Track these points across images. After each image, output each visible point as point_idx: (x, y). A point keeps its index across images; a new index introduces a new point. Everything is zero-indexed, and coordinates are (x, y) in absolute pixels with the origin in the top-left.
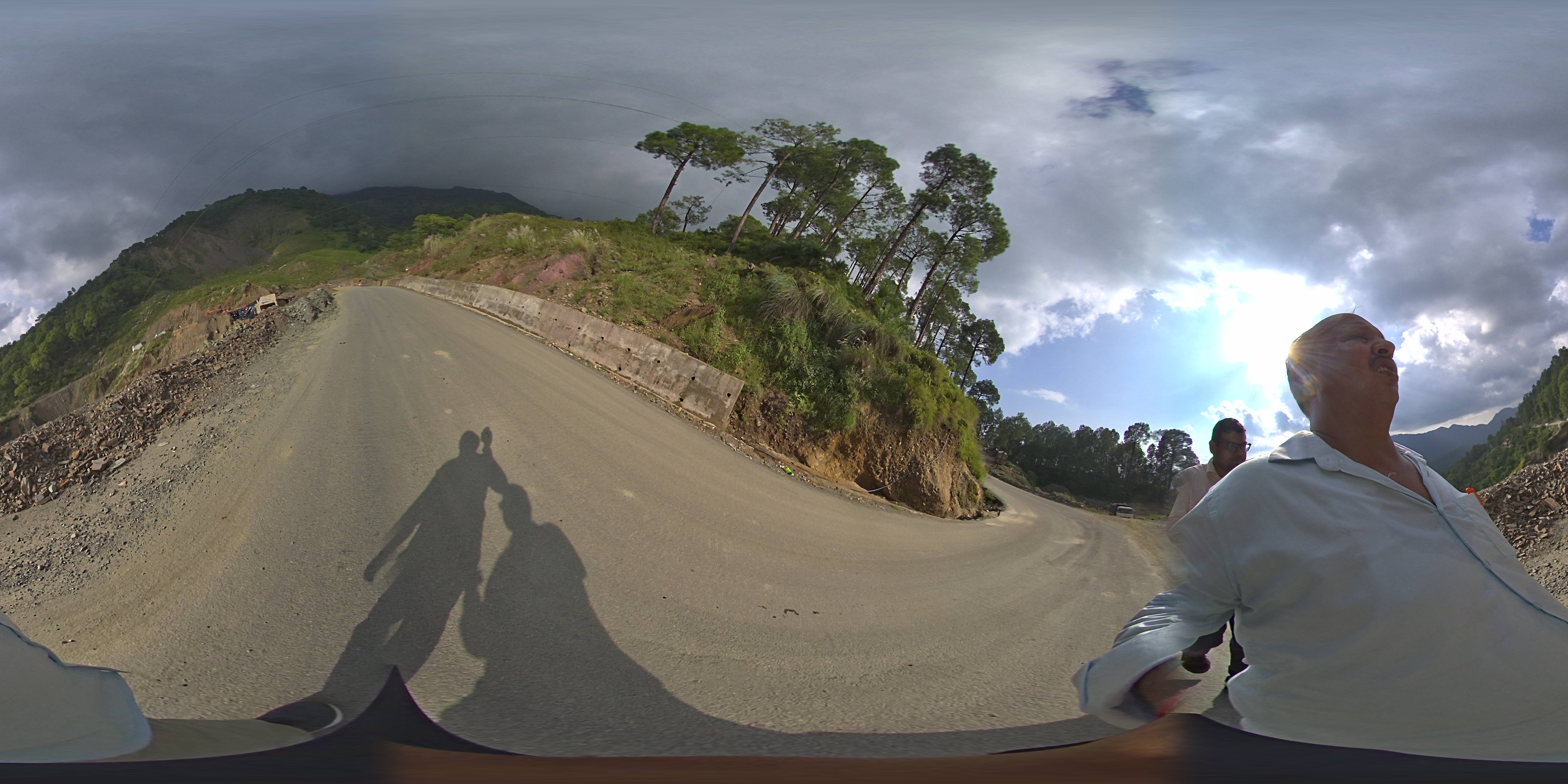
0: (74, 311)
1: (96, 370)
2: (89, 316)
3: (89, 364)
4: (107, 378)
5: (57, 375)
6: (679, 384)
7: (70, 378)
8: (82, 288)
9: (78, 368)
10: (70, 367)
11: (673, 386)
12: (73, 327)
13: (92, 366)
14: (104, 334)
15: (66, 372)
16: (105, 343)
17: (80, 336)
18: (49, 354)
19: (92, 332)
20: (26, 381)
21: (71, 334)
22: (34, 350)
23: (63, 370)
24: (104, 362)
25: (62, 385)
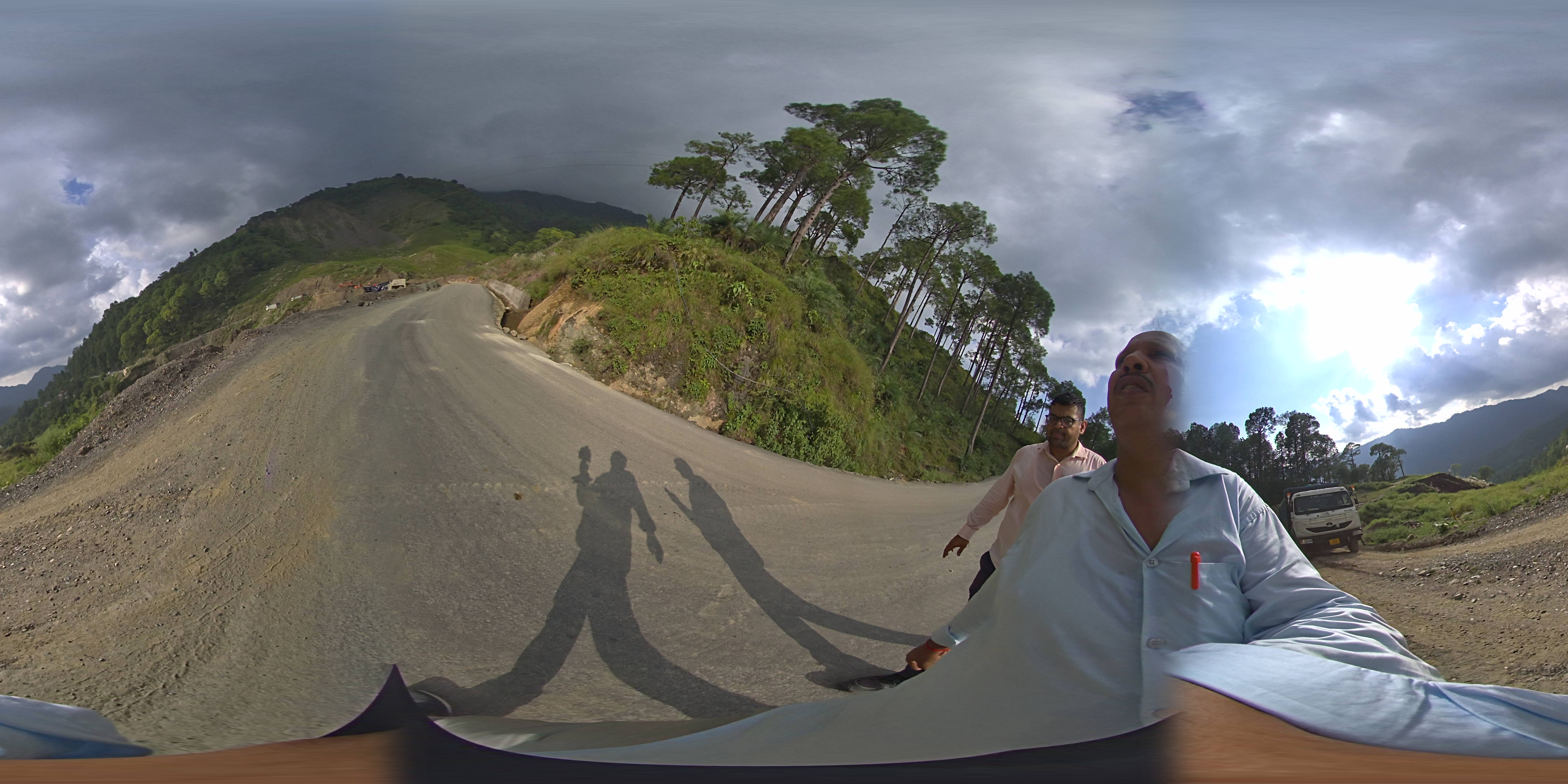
0: (203, 270)
2: (220, 275)
3: (219, 319)
5: (188, 326)
7: (201, 330)
8: (205, 250)
9: (209, 322)
10: (199, 321)
12: (204, 283)
13: (221, 322)
14: (233, 294)
15: (197, 324)
16: (235, 302)
17: (210, 293)
18: (180, 308)
19: (222, 291)
20: (157, 331)
21: (202, 291)
22: (164, 303)
23: (192, 323)
24: (234, 318)
25: (192, 336)
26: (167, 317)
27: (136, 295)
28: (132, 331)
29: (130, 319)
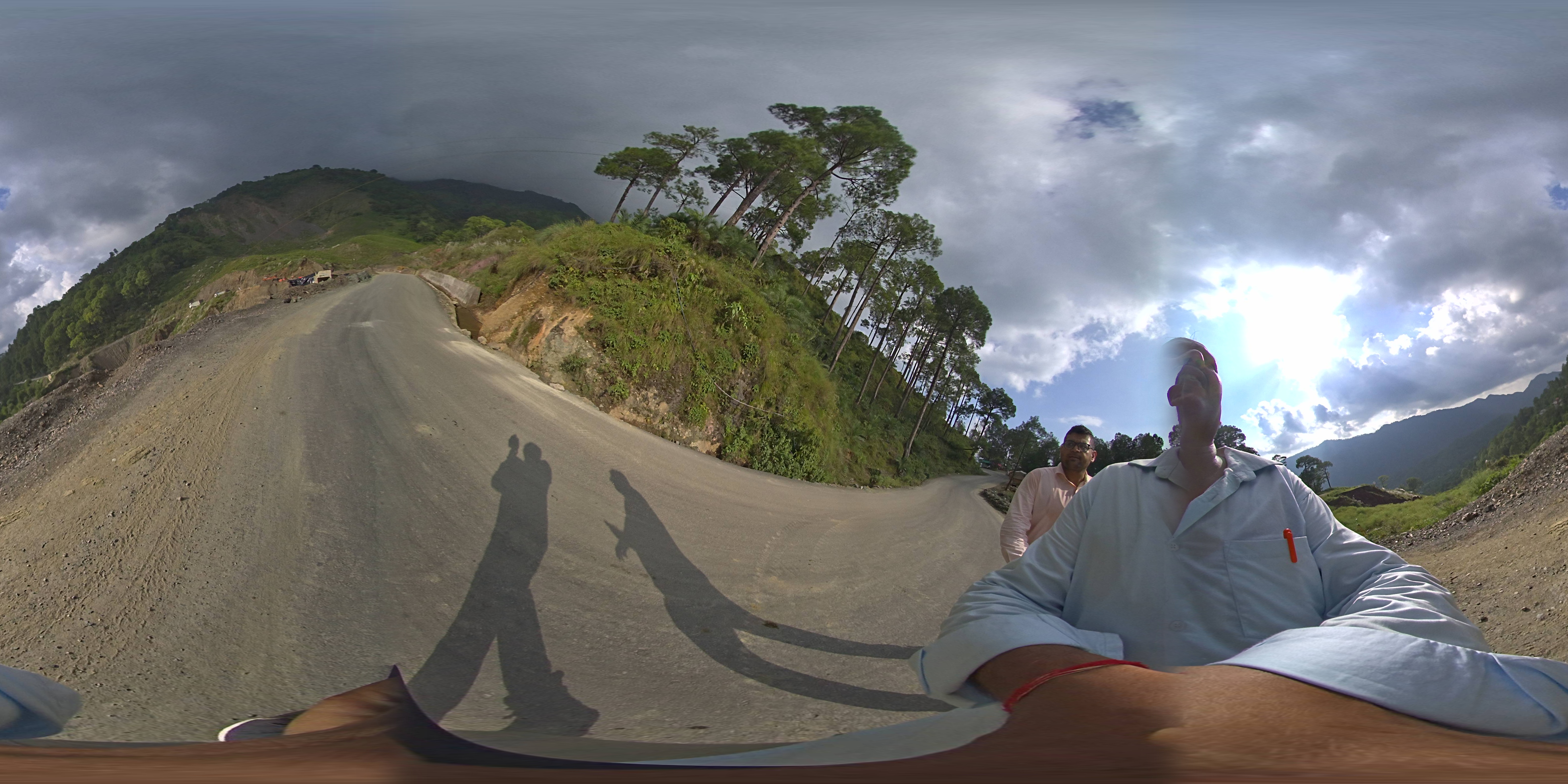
0: (124, 270)
1: (151, 323)
3: (142, 318)
7: (124, 331)
8: (124, 250)
9: (132, 323)
10: (123, 322)
12: (126, 284)
13: (146, 321)
14: (156, 293)
15: (119, 326)
16: (157, 300)
17: (133, 293)
18: (103, 309)
19: (144, 290)
20: (81, 334)
21: (123, 291)
22: (86, 305)
23: (116, 325)
24: (158, 319)
25: (116, 338)
26: (89, 319)
27: (60, 298)
28: (56, 335)
29: (53, 323)
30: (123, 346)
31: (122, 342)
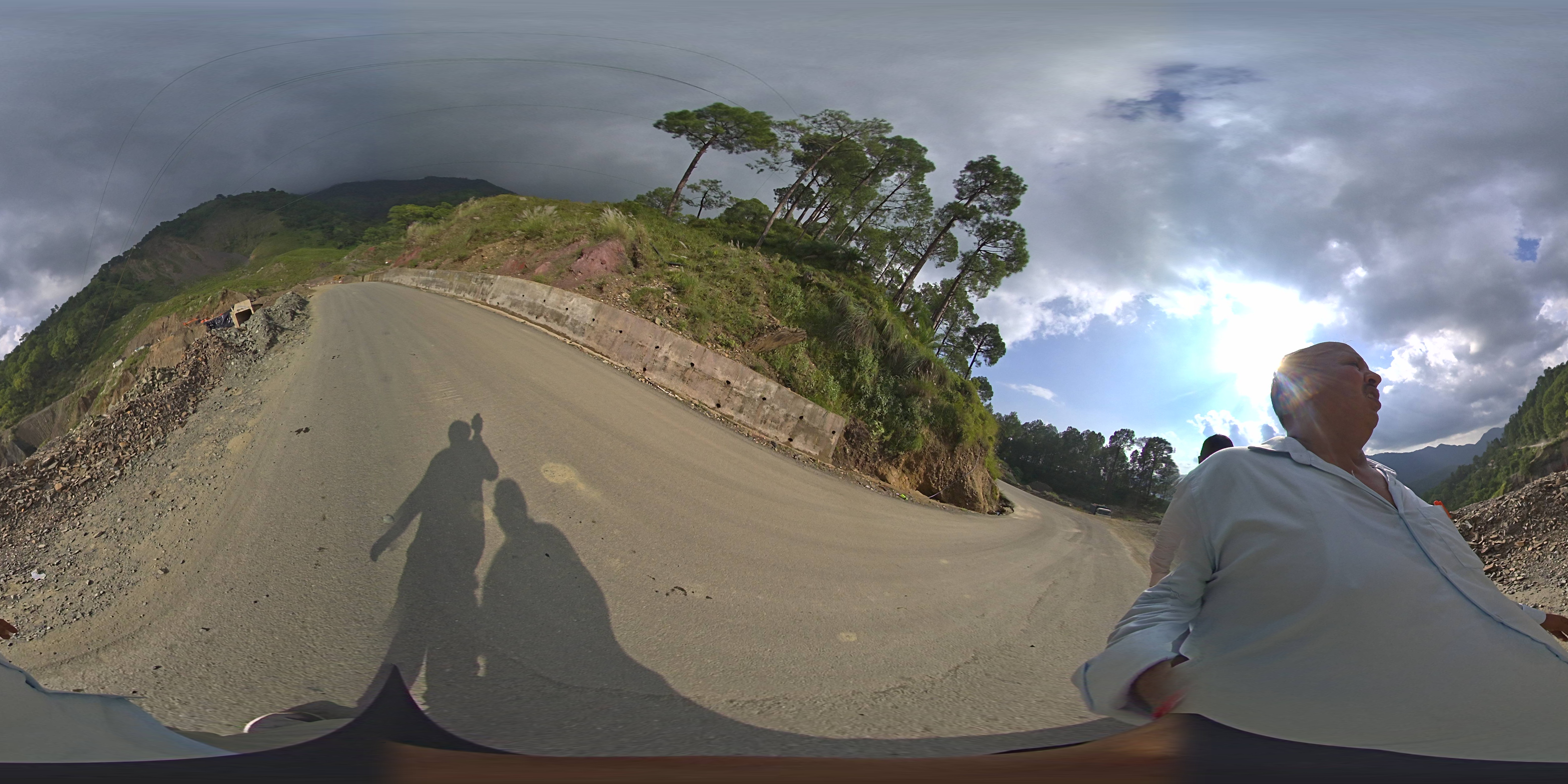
0: (56, 329)
1: (78, 388)
2: (70, 333)
3: (71, 382)
4: (88, 397)
5: (40, 394)
6: (788, 424)
7: (53, 397)
8: (64, 305)
9: (61, 387)
10: (53, 387)
11: (782, 426)
12: (54, 346)
13: (75, 384)
14: (86, 351)
15: (49, 391)
16: (87, 360)
17: (62, 354)
18: (32, 374)
19: (73, 350)
21: (53, 354)
23: (45, 390)
24: (87, 381)
25: (45, 405)
26: (18, 386)
30: (49, 415)
31: (48, 412)
